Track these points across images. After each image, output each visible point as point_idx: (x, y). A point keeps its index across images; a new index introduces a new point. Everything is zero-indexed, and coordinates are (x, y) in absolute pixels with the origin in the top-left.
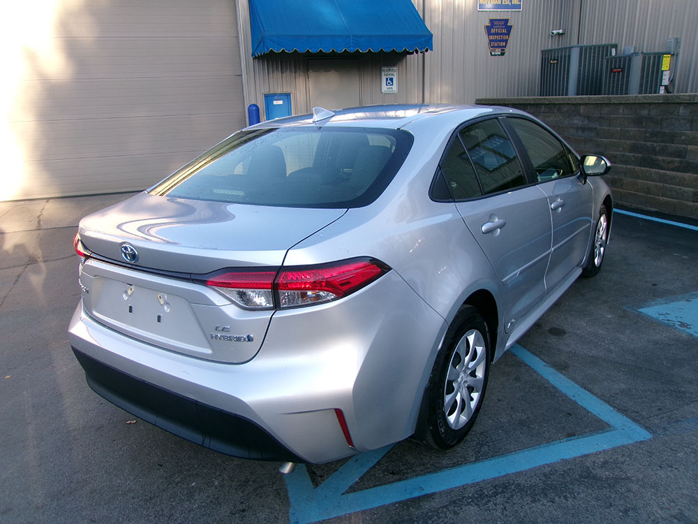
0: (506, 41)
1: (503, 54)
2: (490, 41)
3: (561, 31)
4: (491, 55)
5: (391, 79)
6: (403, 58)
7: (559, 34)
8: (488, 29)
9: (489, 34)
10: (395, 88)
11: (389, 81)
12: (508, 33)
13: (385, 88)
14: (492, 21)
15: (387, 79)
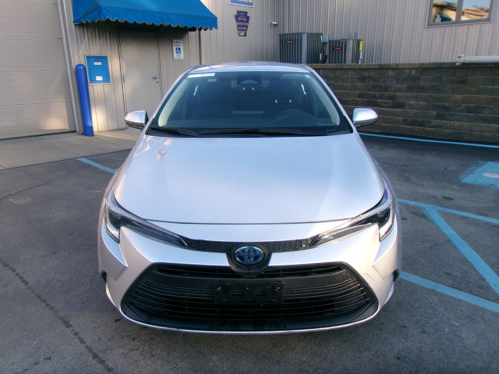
0: (247, 27)
1: (245, 35)
2: (238, 26)
3: (276, 23)
4: (239, 35)
5: (179, 49)
6: (186, 34)
7: (274, 25)
8: (237, 17)
9: (237, 21)
10: (182, 55)
11: (178, 50)
12: (248, 22)
13: (175, 55)
14: (238, 12)
15: (176, 48)
